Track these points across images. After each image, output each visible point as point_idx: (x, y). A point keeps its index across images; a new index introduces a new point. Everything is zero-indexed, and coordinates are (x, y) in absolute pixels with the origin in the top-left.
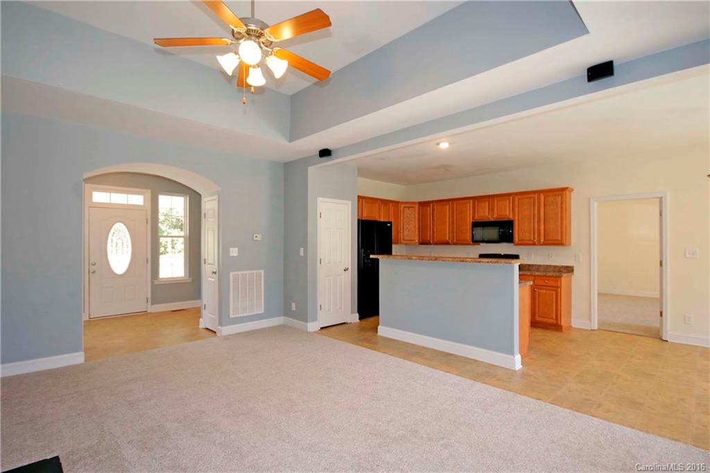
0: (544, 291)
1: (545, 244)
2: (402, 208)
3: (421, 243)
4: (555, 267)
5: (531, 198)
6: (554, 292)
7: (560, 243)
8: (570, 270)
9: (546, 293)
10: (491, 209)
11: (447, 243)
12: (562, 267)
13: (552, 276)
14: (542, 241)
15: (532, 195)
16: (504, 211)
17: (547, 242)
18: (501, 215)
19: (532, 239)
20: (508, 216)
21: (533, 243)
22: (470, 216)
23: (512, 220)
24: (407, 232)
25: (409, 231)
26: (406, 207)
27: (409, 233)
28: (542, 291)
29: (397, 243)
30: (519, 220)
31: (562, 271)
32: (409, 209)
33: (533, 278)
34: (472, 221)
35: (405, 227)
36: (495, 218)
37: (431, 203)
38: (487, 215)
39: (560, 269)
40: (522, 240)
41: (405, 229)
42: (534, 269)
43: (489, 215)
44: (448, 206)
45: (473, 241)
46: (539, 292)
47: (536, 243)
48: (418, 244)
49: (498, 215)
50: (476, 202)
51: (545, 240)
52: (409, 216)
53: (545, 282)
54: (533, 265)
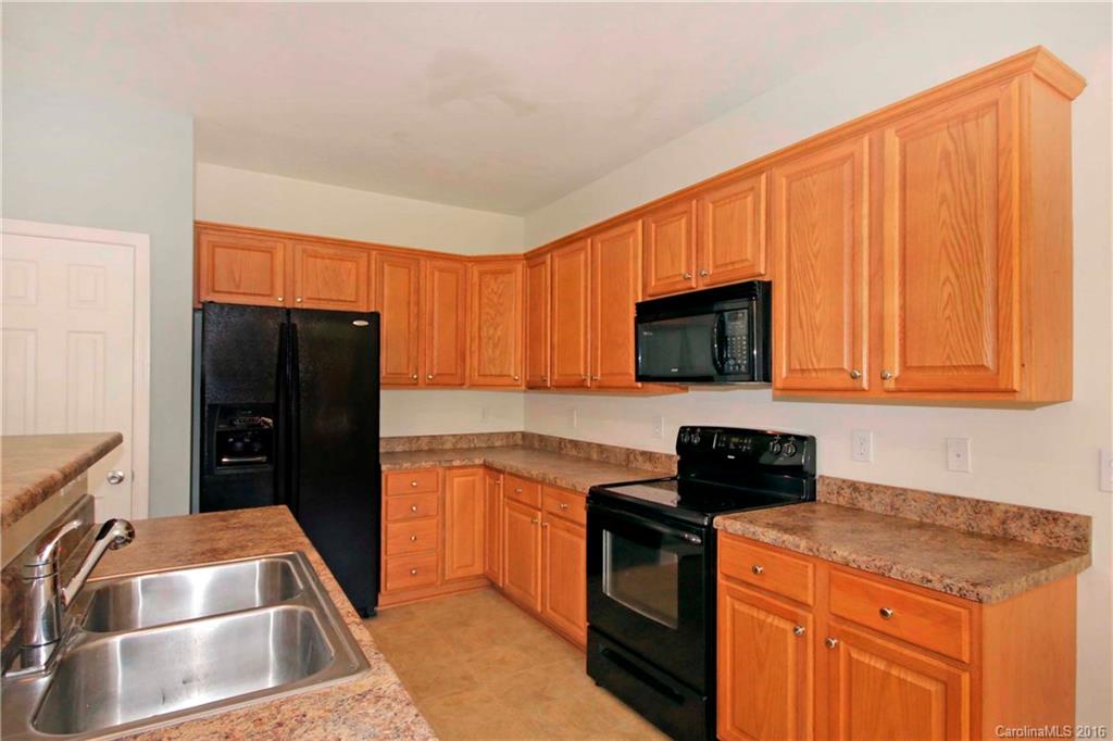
0: (881, 665)
1: (912, 390)
2: (476, 279)
3: (531, 387)
4: (979, 507)
5: (844, 160)
6: (934, 689)
7: (983, 388)
8: (1059, 535)
9: (887, 675)
10: (696, 244)
11: (579, 386)
12: (1020, 512)
13: (924, 588)
14: (894, 369)
16: (737, 250)
18: (726, 265)
19: (846, 365)
20: (753, 266)
21: (849, 383)
22: (636, 279)
23: (766, 279)
24: (490, 351)
25: (495, 346)
26: (486, 273)
27: (498, 353)
28: (866, 659)
29: (461, 385)
30: (789, 280)
31: (1014, 539)
32: (496, 279)
33: (822, 573)
34: (640, 300)
35: (484, 334)
36: (707, 281)
37: (547, 252)
38: (683, 271)
39: (1003, 523)
40: (802, 371)
41: (484, 340)
42: (876, 505)
43: (689, 270)
44: (582, 256)
45: (639, 378)
46: (850, 659)
47: (865, 385)
48: (523, 387)
49: (716, 267)
50: (653, 225)
51: (905, 366)
52: (495, 300)
53: (883, 613)
54: (871, 488)
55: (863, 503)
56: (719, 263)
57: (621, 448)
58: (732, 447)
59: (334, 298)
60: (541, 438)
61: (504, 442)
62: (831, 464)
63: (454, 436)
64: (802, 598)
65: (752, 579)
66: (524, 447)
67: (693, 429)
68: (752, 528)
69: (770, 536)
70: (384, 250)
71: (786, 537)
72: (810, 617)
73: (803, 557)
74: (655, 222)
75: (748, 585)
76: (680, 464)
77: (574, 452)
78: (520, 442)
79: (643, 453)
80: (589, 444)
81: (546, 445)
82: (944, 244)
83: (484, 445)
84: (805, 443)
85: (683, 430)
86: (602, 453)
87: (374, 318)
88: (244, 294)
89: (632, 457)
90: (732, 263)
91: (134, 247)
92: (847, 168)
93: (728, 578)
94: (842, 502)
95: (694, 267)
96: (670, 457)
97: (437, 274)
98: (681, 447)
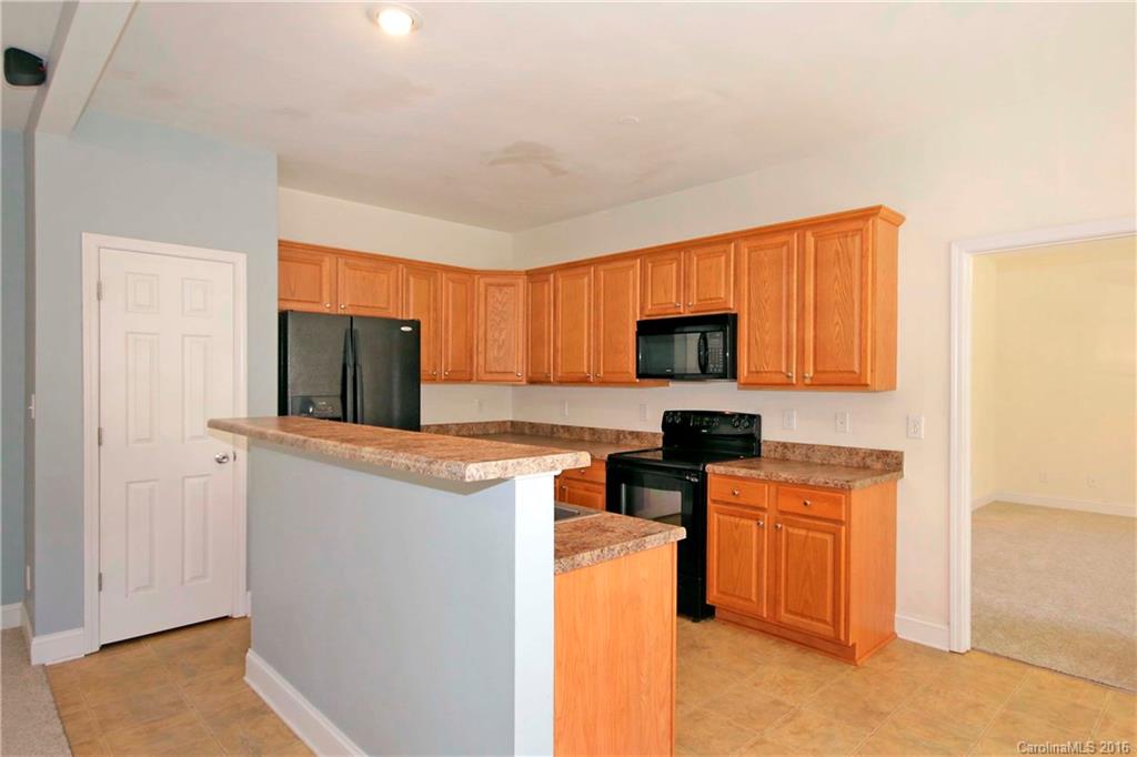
0: (803, 532)
1: (819, 384)
2: (482, 289)
3: (532, 382)
4: (852, 451)
5: (783, 244)
6: (829, 538)
7: (854, 383)
8: (889, 463)
9: (806, 537)
10: (684, 283)
11: (584, 381)
12: (871, 453)
13: (825, 488)
14: (810, 373)
15: (782, 238)
16: (714, 291)
17: (824, 378)
18: (706, 300)
19: (784, 370)
20: (725, 302)
21: (785, 380)
22: (635, 303)
23: (733, 312)
24: (495, 352)
25: (500, 347)
26: (491, 285)
27: (502, 354)
28: (796, 531)
29: (469, 380)
30: (749, 314)
31: (868, 467)
32: (501, 290)
33: (773, 489)
34: (638, 319)
35: (489, 336)
36: (692, 309)
37: (552, 272)
38: (674, 301)
39: (864, 459)
40: (757, 372)
41: (490, 343)
42: (796, 456)
43: (678, 300)
44: (586, 280)
45: (639, 376)
46: (787, 532)
47: (794, 381)
48: (524, 382)
49: (699, 300)
50: (650, 265)
51: (816, 371)
52: (500, 309)
53: (806, 504)
54: (794, 445)
55: (789, 455)
56: (702, 298)
57: (612, 431)
58: (705, 424)
59: (370, 305)
60: (532, 425)
61: (497, 430)
62: (770, 433)
63: (457, 424)
64: (761, 505)
65: (732, 499)
66: (513, 434)
67: (675, 412)
68: (731, 469)
69: (742, 472)
70: (409, 264)
71: (752, 471)
72: (766, 516)
73: (763, 481)
74: (652, 262)
75: (728, 504)
76: (664, 438)
77: (567, 435)
78: (509, 429)
79: (631, 433)
80: (582, 428)
81: (538, 431)
82: (836, 303)
83: (480, 432)
84: (754, 419)
85: (667, 413)
86: (594, 434)
87: (416, 325)
88: (299, 301)
89: (622, 437)
90: (711, 299)
91: (233, 264)
92: (785, 248)
93: (714, 501)
94: (777, 455)
95: (682, 299)
96: (655, 435)
97: (451, 285)
98: (665, 425)
